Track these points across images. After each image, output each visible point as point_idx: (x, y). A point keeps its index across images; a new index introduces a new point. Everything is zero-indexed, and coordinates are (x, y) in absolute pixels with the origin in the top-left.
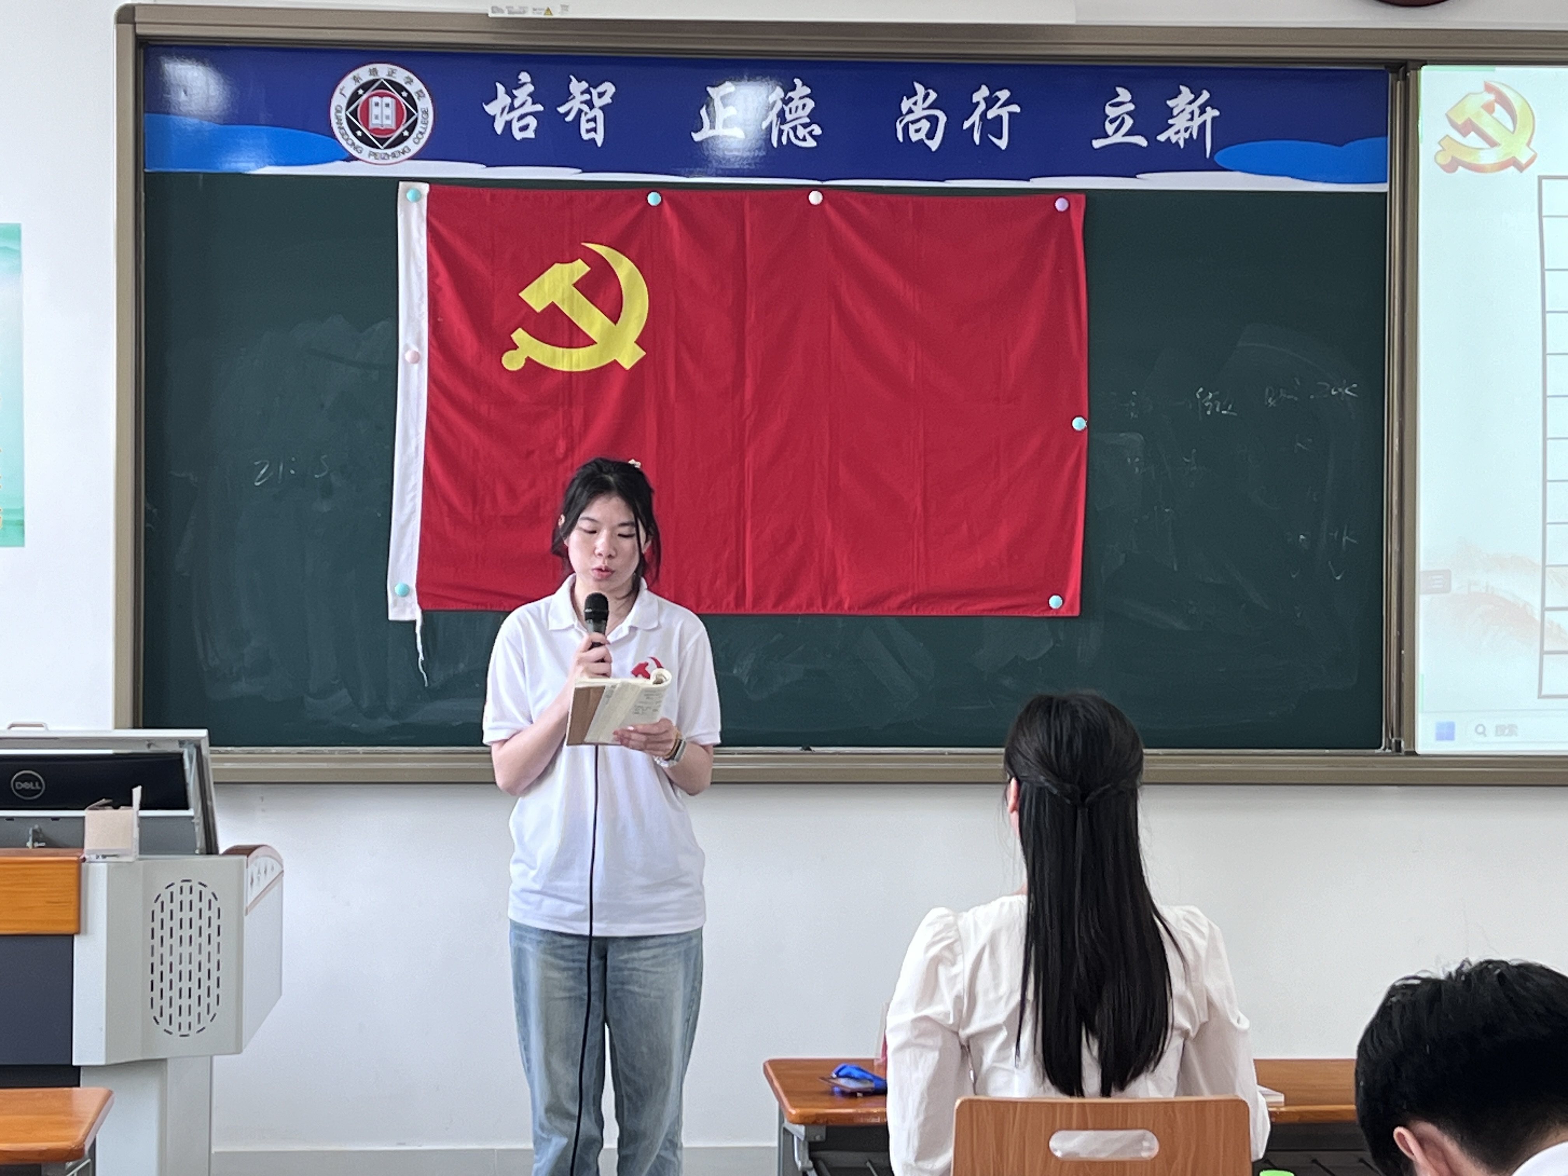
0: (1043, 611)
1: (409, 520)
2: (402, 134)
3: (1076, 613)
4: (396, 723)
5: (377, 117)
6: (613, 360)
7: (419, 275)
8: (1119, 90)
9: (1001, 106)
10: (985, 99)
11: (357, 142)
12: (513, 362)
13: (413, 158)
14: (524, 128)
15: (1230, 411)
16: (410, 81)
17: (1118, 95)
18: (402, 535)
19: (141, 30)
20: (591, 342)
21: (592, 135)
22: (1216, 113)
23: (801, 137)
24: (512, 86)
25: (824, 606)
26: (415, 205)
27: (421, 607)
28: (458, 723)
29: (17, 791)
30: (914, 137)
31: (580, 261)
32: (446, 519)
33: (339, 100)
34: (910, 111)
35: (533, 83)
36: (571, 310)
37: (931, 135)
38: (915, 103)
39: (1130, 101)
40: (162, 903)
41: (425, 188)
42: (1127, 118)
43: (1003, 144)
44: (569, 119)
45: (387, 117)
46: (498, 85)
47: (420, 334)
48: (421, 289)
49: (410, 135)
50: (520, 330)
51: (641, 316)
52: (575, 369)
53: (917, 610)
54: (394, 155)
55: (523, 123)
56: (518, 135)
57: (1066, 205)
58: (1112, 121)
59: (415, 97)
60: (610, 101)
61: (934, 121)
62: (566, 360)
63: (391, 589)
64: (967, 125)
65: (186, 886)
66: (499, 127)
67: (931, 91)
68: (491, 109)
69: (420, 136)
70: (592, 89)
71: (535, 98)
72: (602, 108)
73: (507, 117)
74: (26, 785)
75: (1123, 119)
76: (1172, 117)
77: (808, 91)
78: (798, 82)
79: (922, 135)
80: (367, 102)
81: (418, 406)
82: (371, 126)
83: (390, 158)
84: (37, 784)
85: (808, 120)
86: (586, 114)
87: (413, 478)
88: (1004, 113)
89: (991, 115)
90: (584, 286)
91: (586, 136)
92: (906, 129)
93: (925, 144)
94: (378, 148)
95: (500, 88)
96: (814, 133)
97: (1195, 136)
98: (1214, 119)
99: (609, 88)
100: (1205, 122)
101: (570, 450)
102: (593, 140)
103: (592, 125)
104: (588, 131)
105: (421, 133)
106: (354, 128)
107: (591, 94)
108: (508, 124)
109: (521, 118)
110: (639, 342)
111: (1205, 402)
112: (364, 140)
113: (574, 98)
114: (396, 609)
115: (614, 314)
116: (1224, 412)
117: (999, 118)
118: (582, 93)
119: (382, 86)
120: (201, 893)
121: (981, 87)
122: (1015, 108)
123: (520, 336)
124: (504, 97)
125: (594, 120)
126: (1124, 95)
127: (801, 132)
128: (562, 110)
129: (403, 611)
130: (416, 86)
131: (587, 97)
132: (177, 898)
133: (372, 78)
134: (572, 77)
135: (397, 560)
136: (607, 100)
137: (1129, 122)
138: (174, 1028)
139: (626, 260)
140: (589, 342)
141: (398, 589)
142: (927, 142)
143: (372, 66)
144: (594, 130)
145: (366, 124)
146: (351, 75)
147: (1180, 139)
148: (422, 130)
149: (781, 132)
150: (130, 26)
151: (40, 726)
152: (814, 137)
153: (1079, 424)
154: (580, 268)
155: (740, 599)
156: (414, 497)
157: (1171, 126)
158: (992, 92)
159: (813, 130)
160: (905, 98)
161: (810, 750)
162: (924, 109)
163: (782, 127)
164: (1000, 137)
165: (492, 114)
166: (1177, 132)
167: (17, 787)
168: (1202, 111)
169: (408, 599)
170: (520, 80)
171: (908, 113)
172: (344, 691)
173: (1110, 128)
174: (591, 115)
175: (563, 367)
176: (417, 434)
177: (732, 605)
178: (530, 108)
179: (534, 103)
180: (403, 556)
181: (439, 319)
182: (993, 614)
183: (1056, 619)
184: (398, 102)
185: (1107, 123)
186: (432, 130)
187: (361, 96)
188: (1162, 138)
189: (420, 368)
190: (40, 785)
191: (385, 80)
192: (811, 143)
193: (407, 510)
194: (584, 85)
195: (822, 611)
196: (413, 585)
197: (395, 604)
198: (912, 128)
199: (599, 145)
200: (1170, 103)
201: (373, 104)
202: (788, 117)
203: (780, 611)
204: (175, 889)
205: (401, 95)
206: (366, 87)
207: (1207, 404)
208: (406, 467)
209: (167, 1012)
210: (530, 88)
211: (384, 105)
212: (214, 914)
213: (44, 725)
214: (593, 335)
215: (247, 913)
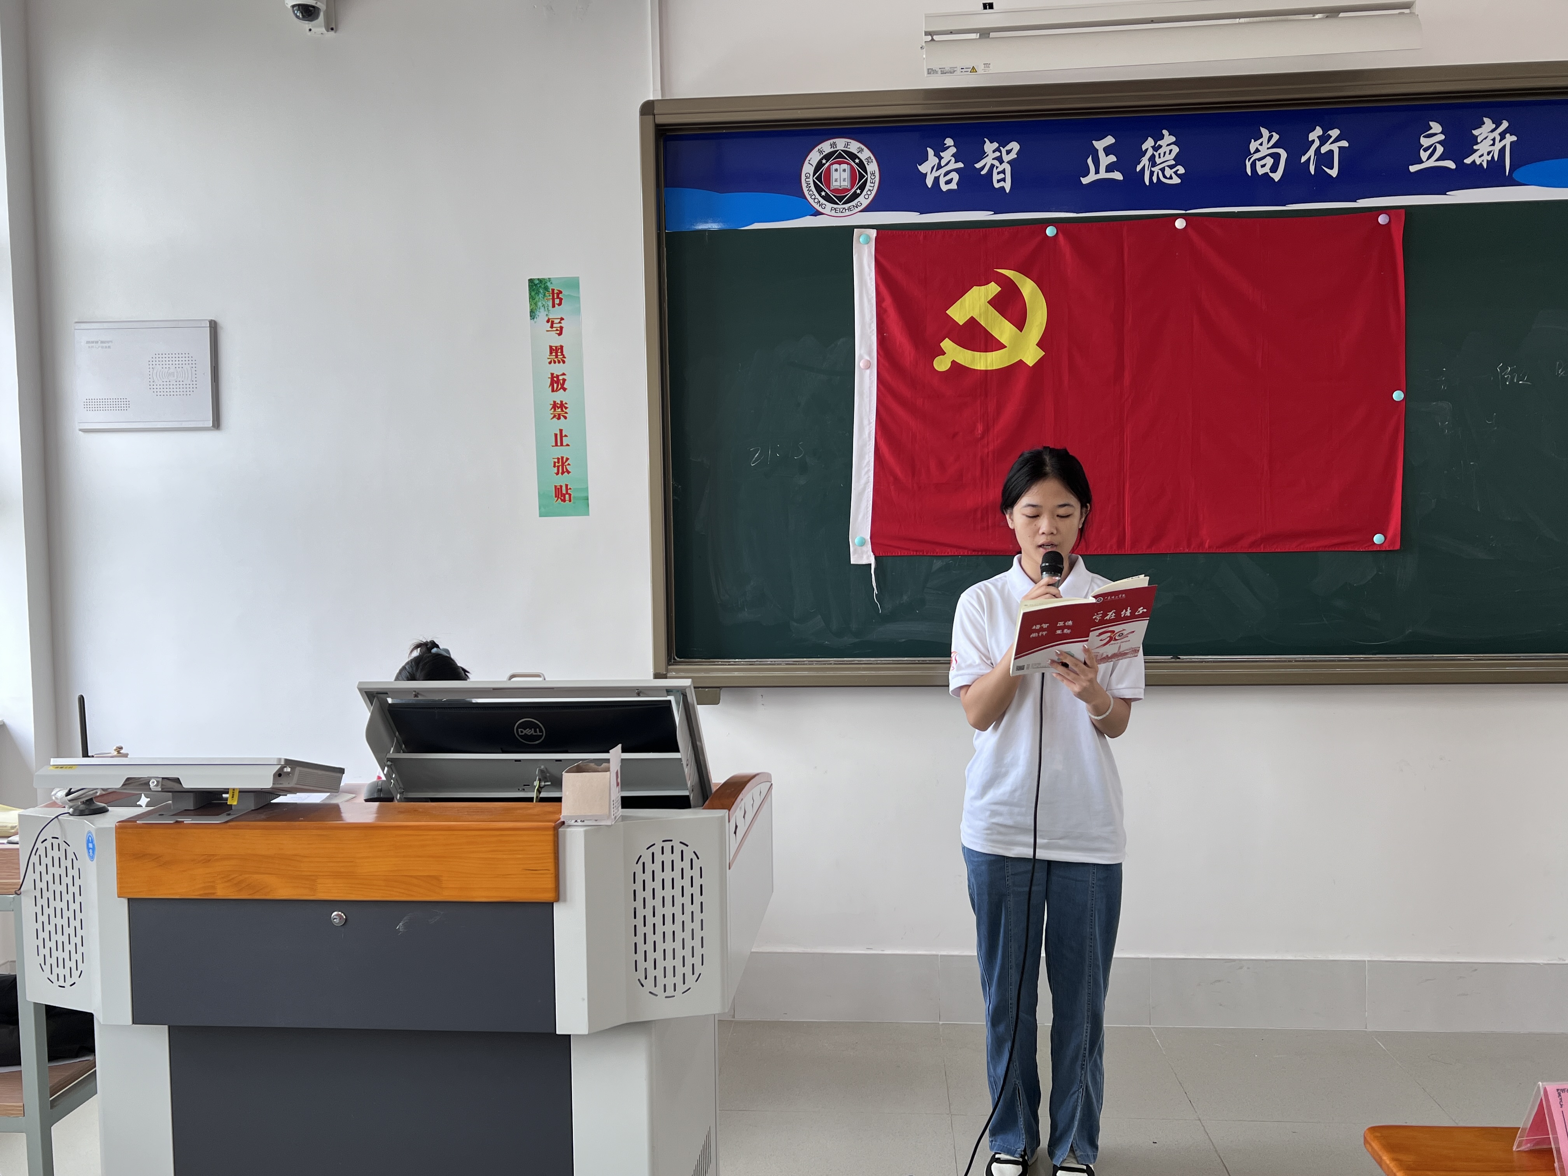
0: (1371, 545)
1: (864, 489)
2: (855, 192)
3: (1397, 547)
4: (857, 640)
5: (836, 180)
6: (1019, 359)
7: (869, 301)
8: (1431, 123)
9: (1331, 143)
10: (1318, 137)
11: (822, 201)
12: (941, 364)
13: (865, 210)
14: (948, 182)
15: (1526, 381)
16: (861, 151)
17: (1431, 128)
18: (859, 500)
19: (660, 120)
20: (1003, 347)
21: (1002, 184)
22: (1514, 138)
23: (1168, 177)
24: (939, 149)
25: (1189, 546)
26: (866, 247)
27: (874, 555)
28: (903, 640)
29: (520, 736)
30: (1261, 171)
31: (993, 283)
32: (892, 487)
33: (808, 169)
34: (1257, 151)
35: (954, 146)
36: (986, 320)
37: (1274, 169)
38: (1261, 144)
39: (1441, 133)
40: (644, 863)
41: (873, 233)
42: (1438, 146)
43: (1334, 173)
44: (983, 173)
45: (844, 180)
46: (928, 148)
47: (870, 346)
48: (871, 311)
49: (861, 192)
50: (947, 339)
51: (1041, 324)
52: (989, 368)
53: (1264, 548)
54: (849, 209)
55: (948, 177)
56: (944, 188)
57: (1387, 221)
58: (1425, 150)
59: (866, 163)
60: (1016, 156)
61: (1276, 157)
62: (982, 362)
63: (852, 541)
64: (1304, 159)
65: (667, 847)
66: (929, 182)
67: (1274, 134)
68: (924, 168)
69: (869, 193)
70: (1001, 148)
71: (957, 157)
72: (1008, 162)
73: (936, 174)
74: (528, 732)
75: (1435, 147)
76: (1477, 143)
77: (1173, 139)
78: (1165, 132)
79: (1267, 169)
80: (829, 168)
81: (870, 401)
82: (832, 188)
83: (847, 211)
84: (538, 729)
85: (1174, 162)
86: (997, 167)
87: (867, 456)
88: (1335, 148)
89: (1324, 150)
90: (995, 302)
91: (997, 185)
92: (1253, 165)
93: (1270, 177)
94: (838, 204)
95: (931, 152)
96: (1178, 172)
97: (1496, 159)
98: (1512, 143)
99: (1015, 146)
100: (1505, 146)
101: (986, 430)
102: (1003, 188)
103: (1002, 176)
104: (999, 181)
105: (869, 190)
106: (819, 190)
107: (1001, 152)
108: (937, 179)
109: (946, 174)
110: (1040, 344)
111: (1505, 375)
112: (827, 198)
113: (988, 155)
114: (856, 556)
115: (1020, 322)
116: (1520, 382)
117: (1331, 152)
118: (994, 152)
119: (840, 156)
120: (682, 851)
121: (1316, 128)
122: (1345, 144)
123: (947, 344)
124: (932, 160)
125: (1003, 172)
126: (1436, 127)
127: (1168, 172)
128: (978, 166)
129: (862, 557)
130: (865, 154)
131: (997, 154)
132: (659, 858)
133: (833, 150)
134: (985, 139)
135: (856, 519)
136: (1013, 155)
137: (1440, 149)
138: (659, 990)
139: (1028, 280)
140: (999, 346)
141: (856, 541)
142: (1270, 174)
143: (832, 141)
144: (1004, 180)
145: (829, 187)
146: (816, 149)
147: (1484, 161)
148: (871, 189)
149: (1152, 173)
150: (651, 117)
151: (538, 676)
152: (1179, 176)
153: (1398, 396)
154: (993, 289)
155: (1121, 543)
156: (869, 470)
157: (1478, 150)
158: (1325, 131)
159: (1178, 170)
160: (1253, 140)
161: (1179, 658)
162: (1268, 148)
163: (1153, 169)
164: (1332, 168)
165: (925, 172)
166: (1480, 157)
167: (520, 734)
168: (1502, 136)
169: (864, 548)
170: (946, 144)
171: (1255, 153)
172: (820, 616)
173: (1424, 155)
174: (999, 170)
175: (980, 366)
176: (870, 423)
177: (1115, 547)
178: (953, 165)
179: (955, 162)
180: (860, 517)
181: (885, 334)
182: (1327, 549)
183: (1379, 551)
184: (852, 167)
185: (1422, 151)
186: (879, 187)
187: (824, 164)
188: (1468, 161)
189: (871, 374)
190: (541, 731)
191: (842, 150)
192: (1176, 180)
193: (863, 481)
194: (996, 145)
195: (1187, 551)
196: (868, 537)
197: (855, 551)
198: (1258, 164)
199: (1007, 192)
200: (1475, 132)
201: (834, 170)
202: (1158, 161)
203: (1153, 550)
204: (657, 850)
205: (854, 162)
206: (828, 157)
207: (1506, 377)
208: (862, 447)
209: (651, 973)
210: (953, 150)
211: (842, 170)
212: (696, 873)
213: (541, 675)
214: (1003, 340)
215: (729, 869)
